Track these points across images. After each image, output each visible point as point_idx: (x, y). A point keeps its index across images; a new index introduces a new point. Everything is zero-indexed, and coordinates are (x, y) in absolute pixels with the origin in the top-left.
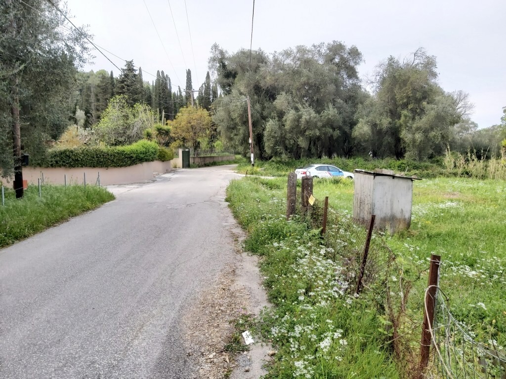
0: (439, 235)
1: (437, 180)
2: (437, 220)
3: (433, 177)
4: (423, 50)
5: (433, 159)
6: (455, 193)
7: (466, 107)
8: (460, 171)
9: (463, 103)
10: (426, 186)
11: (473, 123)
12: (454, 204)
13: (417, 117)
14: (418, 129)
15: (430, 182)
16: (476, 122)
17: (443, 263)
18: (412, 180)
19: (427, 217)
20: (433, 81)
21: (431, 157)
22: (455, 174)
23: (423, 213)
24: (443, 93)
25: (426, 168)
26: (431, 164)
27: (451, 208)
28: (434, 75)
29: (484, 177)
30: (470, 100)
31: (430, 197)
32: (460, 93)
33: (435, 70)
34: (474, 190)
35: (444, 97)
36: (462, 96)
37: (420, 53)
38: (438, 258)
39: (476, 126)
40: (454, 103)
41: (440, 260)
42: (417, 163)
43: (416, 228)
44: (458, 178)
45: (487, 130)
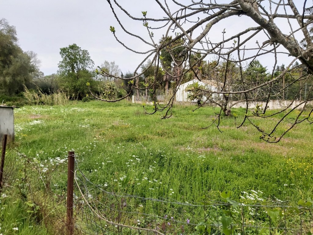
0: (34, 142)
1: (24, 108)
2: (30, 133)
3: (21, 106)
4: (6, 21)
5: (19, 94)
6: (38, 115)
7: (36, 62)
8: (38, 101)
9: (34, 59)
10: (18, 112)
11: (41, 72)
12: (39, 122)
13: (6, 66)
14: (7, 74)
15: (19, 109)
16: (43, 72)
17: (76, 155)
18: (13, 109)
19: (23, 132)
20: (15, 43)
21: (17, 93)
22: (35, 103)
23: (20, 130)
24: (22, 52)
25: (16, 100)
26: (19, 97)
27: (38, 124)
28: (15, 39)
29: (52, 104)
30: (38, 58)
31: (22, 119)
32: (32, 53)
33: (16, 36)
34: (49, 112)
35: (23, 54)
36: (34, 55)
37: (4, 22)
38: (73, 153)
39: (43, 74)
40: (29, 59)
41: (74, 154)
42: (9, 97)
43: (18, 141)
44: (37, 105)
45: (49, 77)
